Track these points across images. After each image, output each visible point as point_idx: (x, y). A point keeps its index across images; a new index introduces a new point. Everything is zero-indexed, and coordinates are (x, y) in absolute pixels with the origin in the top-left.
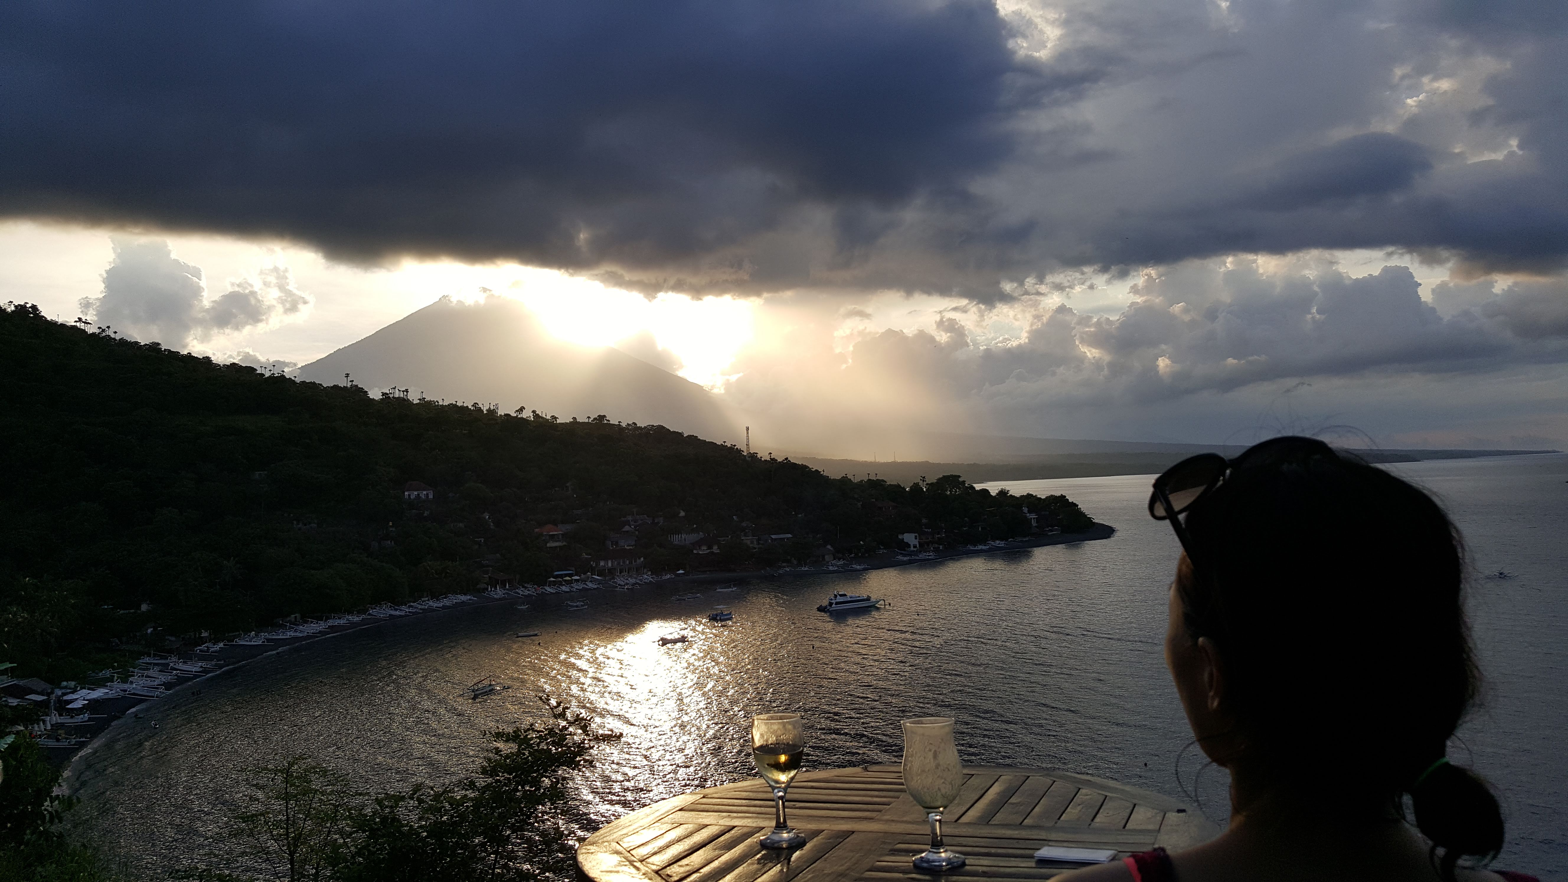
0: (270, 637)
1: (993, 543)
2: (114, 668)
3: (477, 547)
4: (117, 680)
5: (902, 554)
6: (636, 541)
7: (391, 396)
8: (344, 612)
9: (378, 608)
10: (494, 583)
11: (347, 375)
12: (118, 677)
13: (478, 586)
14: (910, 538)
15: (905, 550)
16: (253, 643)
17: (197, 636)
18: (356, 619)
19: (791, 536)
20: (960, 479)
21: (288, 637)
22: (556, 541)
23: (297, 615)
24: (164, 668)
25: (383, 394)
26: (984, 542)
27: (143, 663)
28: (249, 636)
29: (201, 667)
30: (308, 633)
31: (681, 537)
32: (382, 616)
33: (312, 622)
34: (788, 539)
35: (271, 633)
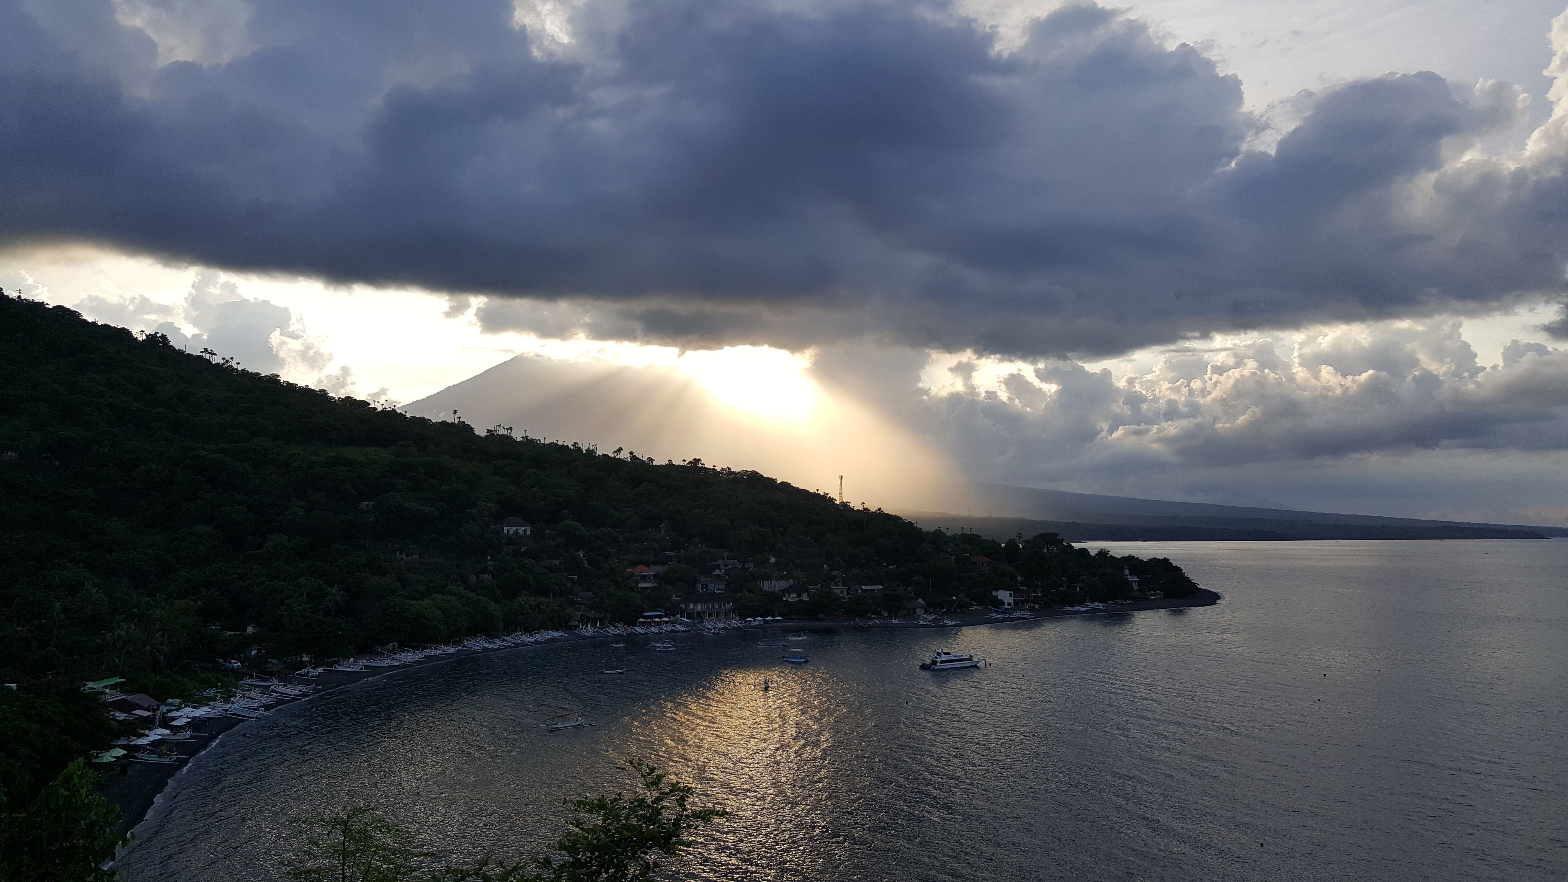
0: (368, 664)
1: (1092, 604)
2: (217, 687)
3: (570, 584)
4: (219, 700)
5: (996, 611)
6: (726, 585)
7: (496, 433)
8: (441, 643)
9: (473, 641)
10: (585, 620)
11: (455, 412)
12: (221, 697)
13: (570, 623)
14: (1005, 596)
15: (999, 608)
16: (351, 670)
17: (299, 659)
18: (451, 650)
19: (882, 588)
20: (1058, 538)
21: (385, 665)
22: (647, 582)
23: (395, 643)
24: (265, 691)
25: (488, 431)
26: (1082, 603)
27: (245, 684)
28: (348, 662)
29: (300, 691)
30: (404, 662)
31: (771, 583)
32: (476, 648)
33: (409, 651)
34: (878, 590)
35: (368, 660)
